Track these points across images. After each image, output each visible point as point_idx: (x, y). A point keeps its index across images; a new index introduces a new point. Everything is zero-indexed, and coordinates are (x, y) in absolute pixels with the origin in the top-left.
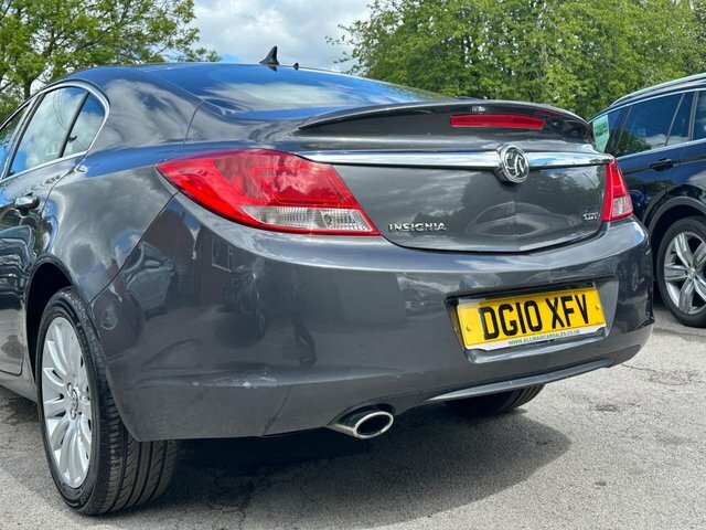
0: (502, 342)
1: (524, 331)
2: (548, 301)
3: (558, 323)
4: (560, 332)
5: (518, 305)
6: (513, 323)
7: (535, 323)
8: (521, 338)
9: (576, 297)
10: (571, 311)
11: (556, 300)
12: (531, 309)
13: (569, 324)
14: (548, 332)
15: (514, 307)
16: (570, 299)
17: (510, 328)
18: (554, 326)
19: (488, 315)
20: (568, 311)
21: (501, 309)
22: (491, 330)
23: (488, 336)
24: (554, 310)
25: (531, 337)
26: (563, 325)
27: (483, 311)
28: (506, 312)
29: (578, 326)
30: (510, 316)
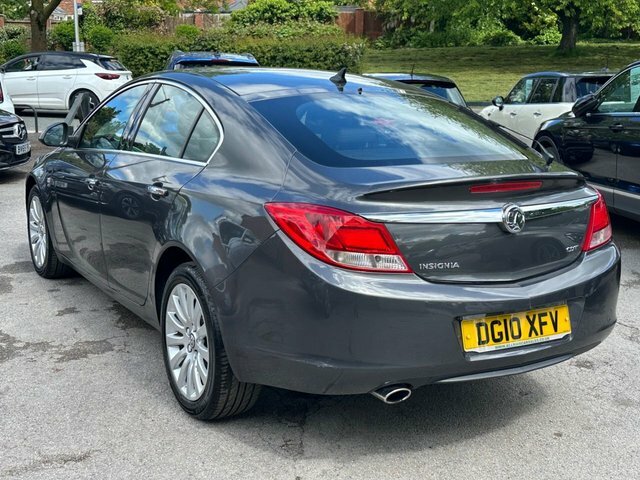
0: (491, 347)
1: (507, 339)
2: (528, 317)
3: (533, 333)
4: (535, 339)
5: (505, 321)
6: (500, 334)
7: (516, 333)
8: (504, 344)
9: (551, 313)
10: (545, 323)
11: (534, 316)
12: (515, 324)
13: (542, 333)
14: (525, 340)
15: (503, 323)
16: (545, 315)
17: (497, 337)
18: (530, 335)
19: (483, 329)
20: (542, 324)
21: (493, 324)
22: (484, 338)
23: (481, 343)
24: (532, 323)
25: (512, 343)
26: (537, 334)
27: (479, 325)
28: (496, 326)
29: (549, 334)
30: (498, 329)
